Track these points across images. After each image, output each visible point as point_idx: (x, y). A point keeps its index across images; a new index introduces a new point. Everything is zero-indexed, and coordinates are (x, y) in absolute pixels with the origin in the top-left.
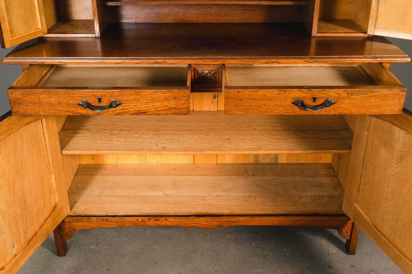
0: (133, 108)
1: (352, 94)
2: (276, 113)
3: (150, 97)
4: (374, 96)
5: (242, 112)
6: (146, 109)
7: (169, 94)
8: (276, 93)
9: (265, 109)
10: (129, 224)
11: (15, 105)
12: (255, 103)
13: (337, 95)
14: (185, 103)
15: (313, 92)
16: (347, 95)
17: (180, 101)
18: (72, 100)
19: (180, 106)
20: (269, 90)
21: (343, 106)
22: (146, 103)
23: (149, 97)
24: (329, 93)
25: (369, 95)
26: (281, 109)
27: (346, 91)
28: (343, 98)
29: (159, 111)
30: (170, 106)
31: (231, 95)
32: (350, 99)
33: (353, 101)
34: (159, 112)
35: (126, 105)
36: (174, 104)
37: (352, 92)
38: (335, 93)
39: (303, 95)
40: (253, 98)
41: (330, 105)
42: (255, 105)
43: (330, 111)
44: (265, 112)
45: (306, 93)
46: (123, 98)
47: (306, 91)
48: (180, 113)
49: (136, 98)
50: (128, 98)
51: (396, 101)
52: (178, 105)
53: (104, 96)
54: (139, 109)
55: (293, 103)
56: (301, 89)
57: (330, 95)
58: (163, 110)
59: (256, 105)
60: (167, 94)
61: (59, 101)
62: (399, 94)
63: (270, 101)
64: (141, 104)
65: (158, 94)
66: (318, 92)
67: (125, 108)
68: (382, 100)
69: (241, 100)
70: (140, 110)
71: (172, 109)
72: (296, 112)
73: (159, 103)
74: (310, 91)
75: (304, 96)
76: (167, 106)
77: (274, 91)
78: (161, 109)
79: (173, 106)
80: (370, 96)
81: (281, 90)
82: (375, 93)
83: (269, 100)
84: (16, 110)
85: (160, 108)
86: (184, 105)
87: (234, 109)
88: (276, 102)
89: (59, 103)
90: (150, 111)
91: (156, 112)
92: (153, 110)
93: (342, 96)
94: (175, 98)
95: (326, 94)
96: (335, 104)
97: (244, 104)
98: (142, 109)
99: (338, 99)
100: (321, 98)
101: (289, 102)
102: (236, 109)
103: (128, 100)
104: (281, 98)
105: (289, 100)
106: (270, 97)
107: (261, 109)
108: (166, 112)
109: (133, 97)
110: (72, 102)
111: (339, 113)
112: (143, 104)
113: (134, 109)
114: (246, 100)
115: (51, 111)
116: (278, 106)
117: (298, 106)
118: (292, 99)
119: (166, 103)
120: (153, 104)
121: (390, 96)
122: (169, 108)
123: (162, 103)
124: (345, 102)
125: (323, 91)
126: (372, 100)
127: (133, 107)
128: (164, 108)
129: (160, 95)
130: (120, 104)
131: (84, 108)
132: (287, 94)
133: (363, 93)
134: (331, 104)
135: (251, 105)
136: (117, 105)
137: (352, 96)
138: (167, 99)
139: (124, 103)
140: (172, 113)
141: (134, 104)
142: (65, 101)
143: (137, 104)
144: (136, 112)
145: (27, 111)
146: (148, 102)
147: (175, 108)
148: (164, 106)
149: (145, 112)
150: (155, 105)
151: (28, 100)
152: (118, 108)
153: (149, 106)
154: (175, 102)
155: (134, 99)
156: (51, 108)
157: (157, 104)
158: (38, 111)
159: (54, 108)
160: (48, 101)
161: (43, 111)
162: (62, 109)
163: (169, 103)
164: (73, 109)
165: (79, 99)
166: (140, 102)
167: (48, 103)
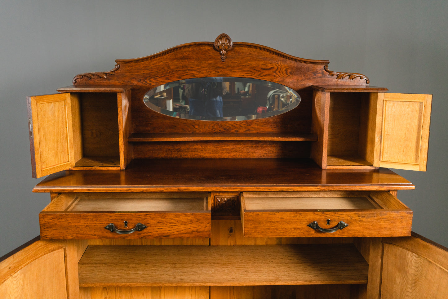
0: (157, 231)
1: (363, 217)
2: (293, 235)
4: (383, 219)
5: (261, 235)
6: (170, 232)
7: (192, 217)
8: (292, 215)
9: (282, 232)
11: (45, 229)
12: (273, 225)
13: (349, 218)
14: (207, 226)
15: (327, 214)
16: (358, 218)
17: (202, 224)
18: (100, 224)
19: (202, 229)
20: (285, 212)
21: (355, 228)
22: (170, 226)
23: (173, 220)
24: (341, 216)
25: (378, 217)
26: (298, 231)
27: (357, 214)
28: (355, 221)
30: (193, 229)
31: (250, 218)
32: (361, 221)
33: (364, 224)
34: (182, 235)
35: (151, 228)
36: (196, 227)
37: (363, 215)
38: (346, 216)
39: (318, 217)
40: (270, 221)
41: (344, 228)
42: (273, 227)
43: (344, 234)
44: (283, 235)
45: (320, 216)
46: (149, 222)
47: (320, 214)
48: (202, 236)
49: (161, 221)
50: (152, 221)
51: (404, 224)
52: (200, 228)
53: (131, 220)
54: (162, 232)
55: (308, 225)
56: (315, 212)
57: (342, 218)
58: (186, 233)
60: (190, 217)
61: (87, 225)
62: (406, 216)
63: (287, 224)
64: (165, 227)
65: (181, 217)
66: (332, 214)
67: (149, 231)
68: (391, 222)
69: (259, 223)
70: (164, 234)
71: (195, 232)
72: (311, 235)
73: (182, 227)
74: (323, 214)
75: (319, 219)
76: (189, 229)
77: (290, 214)
78: (184, 232)
79: (195, 229)
80: (380, 219)
81: (297, 213)
82: (384, 216)
83: (286, 222)
84: (45, 234)
85: (182, 231)
86: (206, 228)
87: (253, 231)
88: (294, 225)
89: (87, 227)
90: (173, 234)
91: (180, 235)
92: (176, 233)
93: (353, 219)
94: (197, 221)
95: (339, 217)
96: (348, 227)
97: (262, 227)
98: (166, 232)
99: (350, 222)
100: (335, 220)
101: (305, 225)
102: (255, 232)
103: (153, 223)
104: (297, 220)
105: (304, 223)
106: (286, 220)
107: (279, 232)
108: (188, 235)
109: (158, 221)
110: (99, 226)
111: (352, 235)
112: (167, 227)
113: (159, 232)
114: (264, 223)
116: (294, 228)
117: (314, 229)
118: (307, 221)
119: (189, 226)
120: (176, 227)
121: (399, 218)
122: (192, 231)
123: (185, 227)
124: (357, 225)
125: (335, 213)
126: (382, 222)
127: (157, 230)
128: (187, 231)
129: (184, 218)
130: (145, 227)
131: (110, 232)
132: (302, 217)
133: (373, 216)
134: (344, 226)
135: (269, 227)
136: (143, 229)
137: (363, 219)
138: (190, 222)
139: (149, 227)
140: (194, 236)
141: (158, 228)
142: (93, 224)
143: (161, 227)
144: (160, 235)
145: (56, 235)
146: (172, 226)
147: (197, 231)
148: (187, 229)
149: (169, 236)
150: (178, 228)
151: (58, 224)
152: (143, 232)
153: (172, 229)
154: (197, 225)
155: (159, 222)
156: (79, 232)
157: (180, 227)
158: (66, 235)
159: (82, 232)
160: (76, 225)
161: (71, 235)
162: (90, 233)
163: (191, 226)
164: (100, 233)
165: (106, 222)
166: (164, 225)
167: (77, 227)
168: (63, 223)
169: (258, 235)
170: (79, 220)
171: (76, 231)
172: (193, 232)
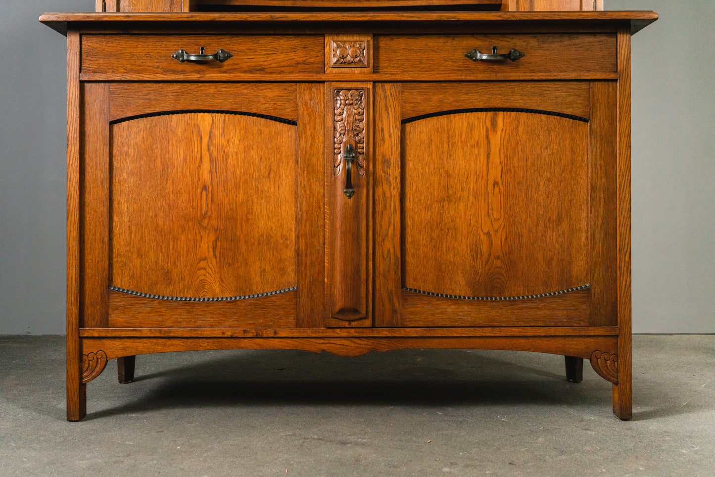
0: (246, 63)
3: (272, 46)
4: (574, 45)
5: (398, 70)
6: (264, 63)
7: (296, 41)
9: (428, 64)
10: (208, 345)
12: (415, 55)
13: (524, 43)
14: (318, 55)
15: (491, 38)
16: (537, 43)
17: (312, 53)
18: (167, 50)
19: (310, 59)
21: (534, 59)
22: (265, 55)
23: (270, 46)
25: (566, 43)
26: (451, 63)
28: (534, 48)
29: (281, 67)
30: (297, 59)
31: (381, 44)
32: (542, 49)
33: (547, 52)
34: (283, 69)
35: (238, 58)
36: (303, 56)
37: (544, 39)
39: (479, 43)
40: (411, 48)
41: (517, 59)
42: (414, 58)
45: (482, 41)
46: (234, 48)
48: (310, 70)
49: (252, 48)
50: (240, 47)
51: (605, 52)
52: (309, 57)
53: (209, 44)
54: (253, 64)
55: (466, 56)
57: (514, 43)
58: (288, 66)
59: (416, 58)
60: (294, 42)
61: (147, 51)
62: (607, 41)
64: (257, 56)
66: (499, 38)
67: (236, 62)
68: (586, 51)
69: (395, 51)
70: (256, 66)
71: (301, 63)
73: (282, 56)
75: (480, 46)
76: (293, 59)
77: (438, 38)
78: (285, 64)
79: (301, 60)
81: (448, 37)
83: (434, 51)
84: (87, 65)
85: (283, 63)
86: (318, 58)
88: (444, 54)
89: (148, 55)
90: (269, 66)
91: (279, 68)
92: (273, 65)
93: (530, 45)
94: (304, 48)
95: (509, 42)
97: (399, 58)
98: (259, 64)
99: (527, 49)
100: (504, 47)
101: (460, 55)
103: (240, 51)
104: (449, 48)
105: (460, 52)
106: (434, 47)
107: (423, 65)
108: (291, 69)
109: (248, 47)
110: (165, 53)
112: (260, 56)
113: (249, 64)
114: (402, 51)
115: (133, 67)
118: (464, 48)
119: (292, 55)
120: (274, 56)
122: (296, 63)
123: (287, 56)
124: (537, 54)
126: (573, 50)
127: (248, 61)
128: (289, 63)
129: (286, 43)
130: (231, 56)
131: (181, 63)
132: (456, 42)
133: (559, 40)
135: (409, 58)
136: (226, 59)
137: (545, 45)
138: (294, 50)
139: (235, 55)
140: (300, 70)
141: (248, 57)
142: (155, 51)
143: (252, 57)
144: (250, 68)
145: (102, 67)
146: (268, 54)
147: (304, 63)
148: (289, 59)
149: (263, 70)
150: (277, 57)
151: (106, 49)
152: (226, 63)
153: (268, 59)
154: (305, 53)
155: (249, 49)
156: (135, 62)
157: (279, 57)
158: (117, 67)
159: (139, 62)
160: (132, 51)
161: (123, 66)
162: (150, 64)
163: (296, 55)
164: (165, 65)
165: (175, 48)
166: (256, 53)
167: (132, 55)
168: (114, 48)
169: (393, 70)
170: (136, 44)
171: (132, 61)
172: (298, 63)
